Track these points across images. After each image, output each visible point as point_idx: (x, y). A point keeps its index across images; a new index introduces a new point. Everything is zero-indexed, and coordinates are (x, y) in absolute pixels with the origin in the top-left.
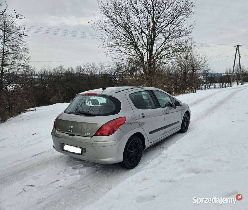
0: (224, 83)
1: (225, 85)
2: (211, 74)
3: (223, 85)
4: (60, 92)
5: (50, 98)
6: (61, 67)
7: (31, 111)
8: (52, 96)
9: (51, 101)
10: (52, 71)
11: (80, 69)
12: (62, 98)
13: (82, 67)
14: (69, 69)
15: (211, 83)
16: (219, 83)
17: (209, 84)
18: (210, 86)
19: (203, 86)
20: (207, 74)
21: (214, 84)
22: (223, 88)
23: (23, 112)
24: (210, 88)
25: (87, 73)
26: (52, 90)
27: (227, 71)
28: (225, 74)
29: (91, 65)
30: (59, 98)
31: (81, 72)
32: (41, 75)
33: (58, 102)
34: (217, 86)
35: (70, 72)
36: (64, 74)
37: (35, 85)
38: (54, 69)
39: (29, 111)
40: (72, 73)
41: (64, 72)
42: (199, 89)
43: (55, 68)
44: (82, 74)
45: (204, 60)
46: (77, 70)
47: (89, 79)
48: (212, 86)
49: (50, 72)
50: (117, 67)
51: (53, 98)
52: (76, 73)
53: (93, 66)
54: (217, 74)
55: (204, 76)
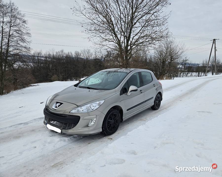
0: (200, 73)
1: (201, 74)
2: (189, 64)
3: (199, 74)
4: (60, 72)
5: (52, 76)
6: (62, 51)
7: (34, 86)
8: (53, 74)
9: (52, 79)
10: (55, 54)
11: (77, 54)
12: (61, 77)
13: (80, 52)
14: (69, 53)
15: (189, 71)
16: (196, 72)
17: (187, 72)
18: (188, 75)
19: (181, 74)
20: (185, 64)
21: (191, 73)
22: (199, 76)
23: (28, 87)
24: (187, 76)
25: (83, 57)
26: (54, 70)
27: (203, 62)
28: (201, 65)
29: (87, 50)
30: (59, 77)
31: (78, 56)
32: (46, 57)
33: (58, 80)
34: (193, 75)
35: (69, 55)
36: (65, 57)
37: (41, 65)
38: (57, 53)
39: (32, 86)
40: (71, 57)
41: (65, 56)
42: (177, 77)
43: (57, 51)
44: (79, 58)
45: (181, 50)
46: (75, 55)
47: (84, 62)
48: (189, 75)
49: (53, 55)
50: (107, 53)
51: (54, 77)
52: (74, 57)
53: (88, 52)
54: (194, 64)
55: (182, 65)
